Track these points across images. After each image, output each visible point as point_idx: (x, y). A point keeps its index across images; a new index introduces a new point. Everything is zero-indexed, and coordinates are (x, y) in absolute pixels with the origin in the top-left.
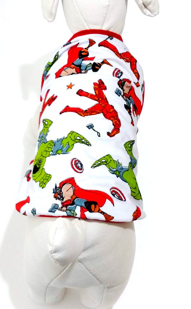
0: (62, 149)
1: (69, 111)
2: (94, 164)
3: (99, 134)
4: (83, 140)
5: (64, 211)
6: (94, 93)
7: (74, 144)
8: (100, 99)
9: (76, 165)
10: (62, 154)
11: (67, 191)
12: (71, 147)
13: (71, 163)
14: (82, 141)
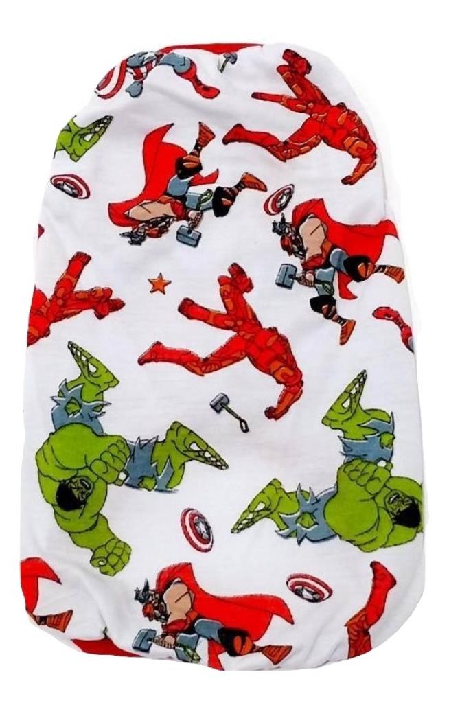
0: (154, 476)
1: (164, 360)
2: (238, 523)
3: (244, 425)
4: (207, 455)
5: (168, 646)
6: (223, 310)
7: (184, 464)
8: (240, 323)
9: (194, 526)
10: (156, 490)
11: (176, 602)
12: (179, 472)
13: (182, 521)
14: (205, 457)
